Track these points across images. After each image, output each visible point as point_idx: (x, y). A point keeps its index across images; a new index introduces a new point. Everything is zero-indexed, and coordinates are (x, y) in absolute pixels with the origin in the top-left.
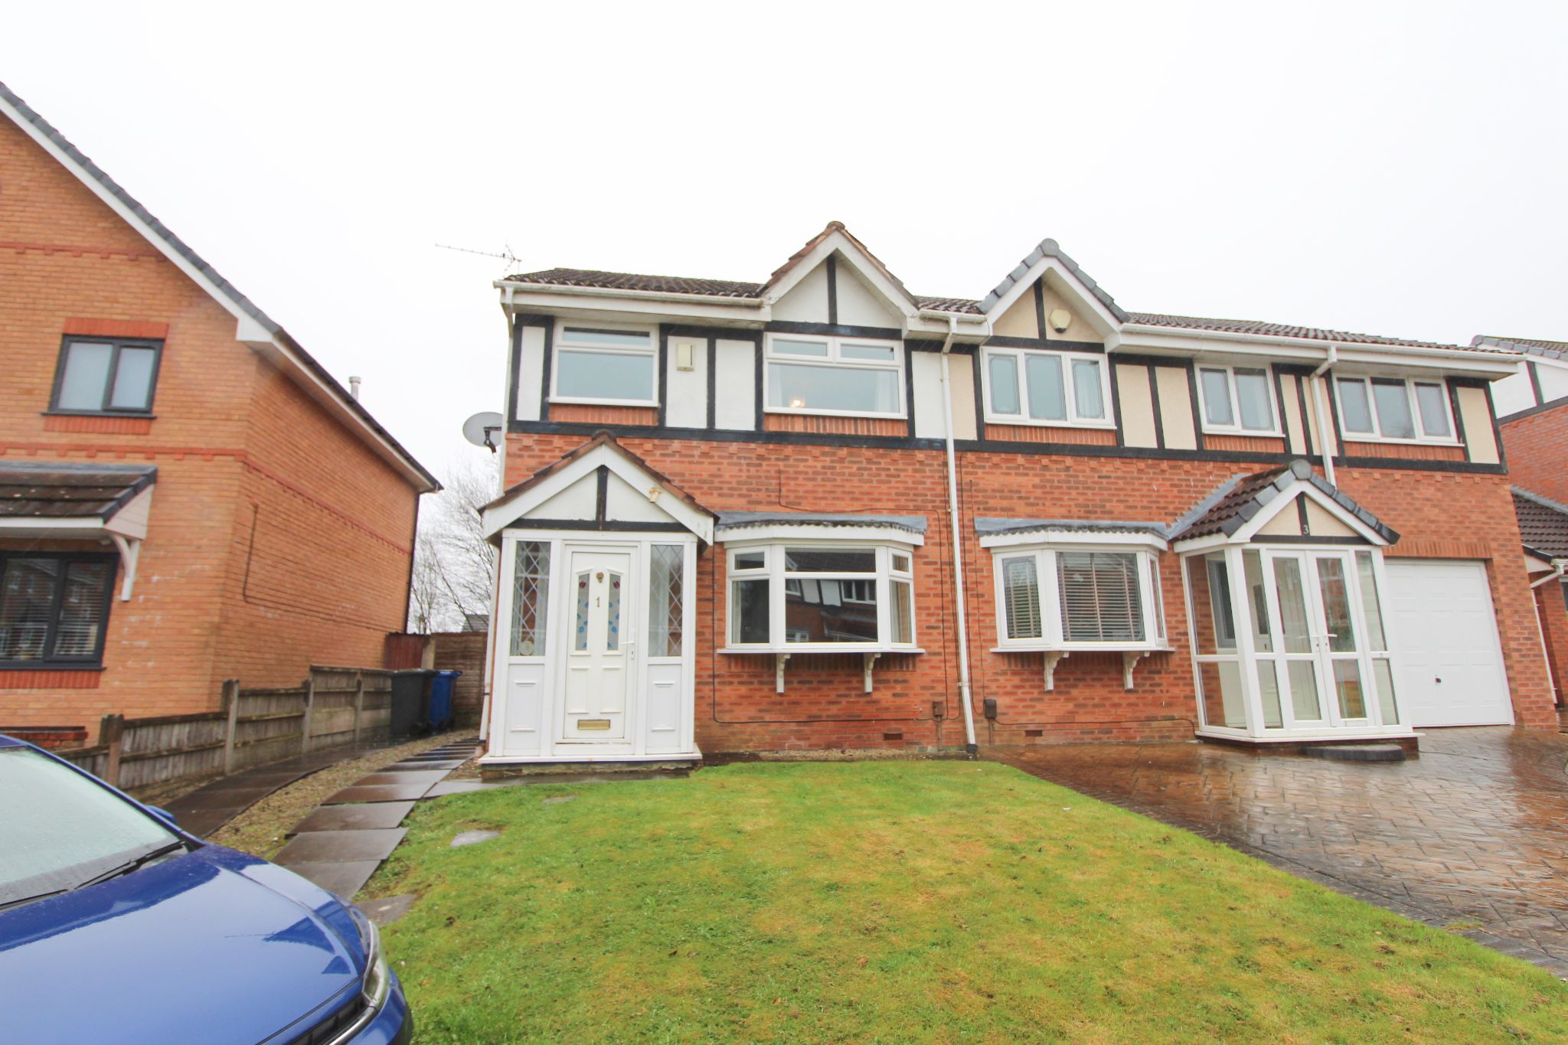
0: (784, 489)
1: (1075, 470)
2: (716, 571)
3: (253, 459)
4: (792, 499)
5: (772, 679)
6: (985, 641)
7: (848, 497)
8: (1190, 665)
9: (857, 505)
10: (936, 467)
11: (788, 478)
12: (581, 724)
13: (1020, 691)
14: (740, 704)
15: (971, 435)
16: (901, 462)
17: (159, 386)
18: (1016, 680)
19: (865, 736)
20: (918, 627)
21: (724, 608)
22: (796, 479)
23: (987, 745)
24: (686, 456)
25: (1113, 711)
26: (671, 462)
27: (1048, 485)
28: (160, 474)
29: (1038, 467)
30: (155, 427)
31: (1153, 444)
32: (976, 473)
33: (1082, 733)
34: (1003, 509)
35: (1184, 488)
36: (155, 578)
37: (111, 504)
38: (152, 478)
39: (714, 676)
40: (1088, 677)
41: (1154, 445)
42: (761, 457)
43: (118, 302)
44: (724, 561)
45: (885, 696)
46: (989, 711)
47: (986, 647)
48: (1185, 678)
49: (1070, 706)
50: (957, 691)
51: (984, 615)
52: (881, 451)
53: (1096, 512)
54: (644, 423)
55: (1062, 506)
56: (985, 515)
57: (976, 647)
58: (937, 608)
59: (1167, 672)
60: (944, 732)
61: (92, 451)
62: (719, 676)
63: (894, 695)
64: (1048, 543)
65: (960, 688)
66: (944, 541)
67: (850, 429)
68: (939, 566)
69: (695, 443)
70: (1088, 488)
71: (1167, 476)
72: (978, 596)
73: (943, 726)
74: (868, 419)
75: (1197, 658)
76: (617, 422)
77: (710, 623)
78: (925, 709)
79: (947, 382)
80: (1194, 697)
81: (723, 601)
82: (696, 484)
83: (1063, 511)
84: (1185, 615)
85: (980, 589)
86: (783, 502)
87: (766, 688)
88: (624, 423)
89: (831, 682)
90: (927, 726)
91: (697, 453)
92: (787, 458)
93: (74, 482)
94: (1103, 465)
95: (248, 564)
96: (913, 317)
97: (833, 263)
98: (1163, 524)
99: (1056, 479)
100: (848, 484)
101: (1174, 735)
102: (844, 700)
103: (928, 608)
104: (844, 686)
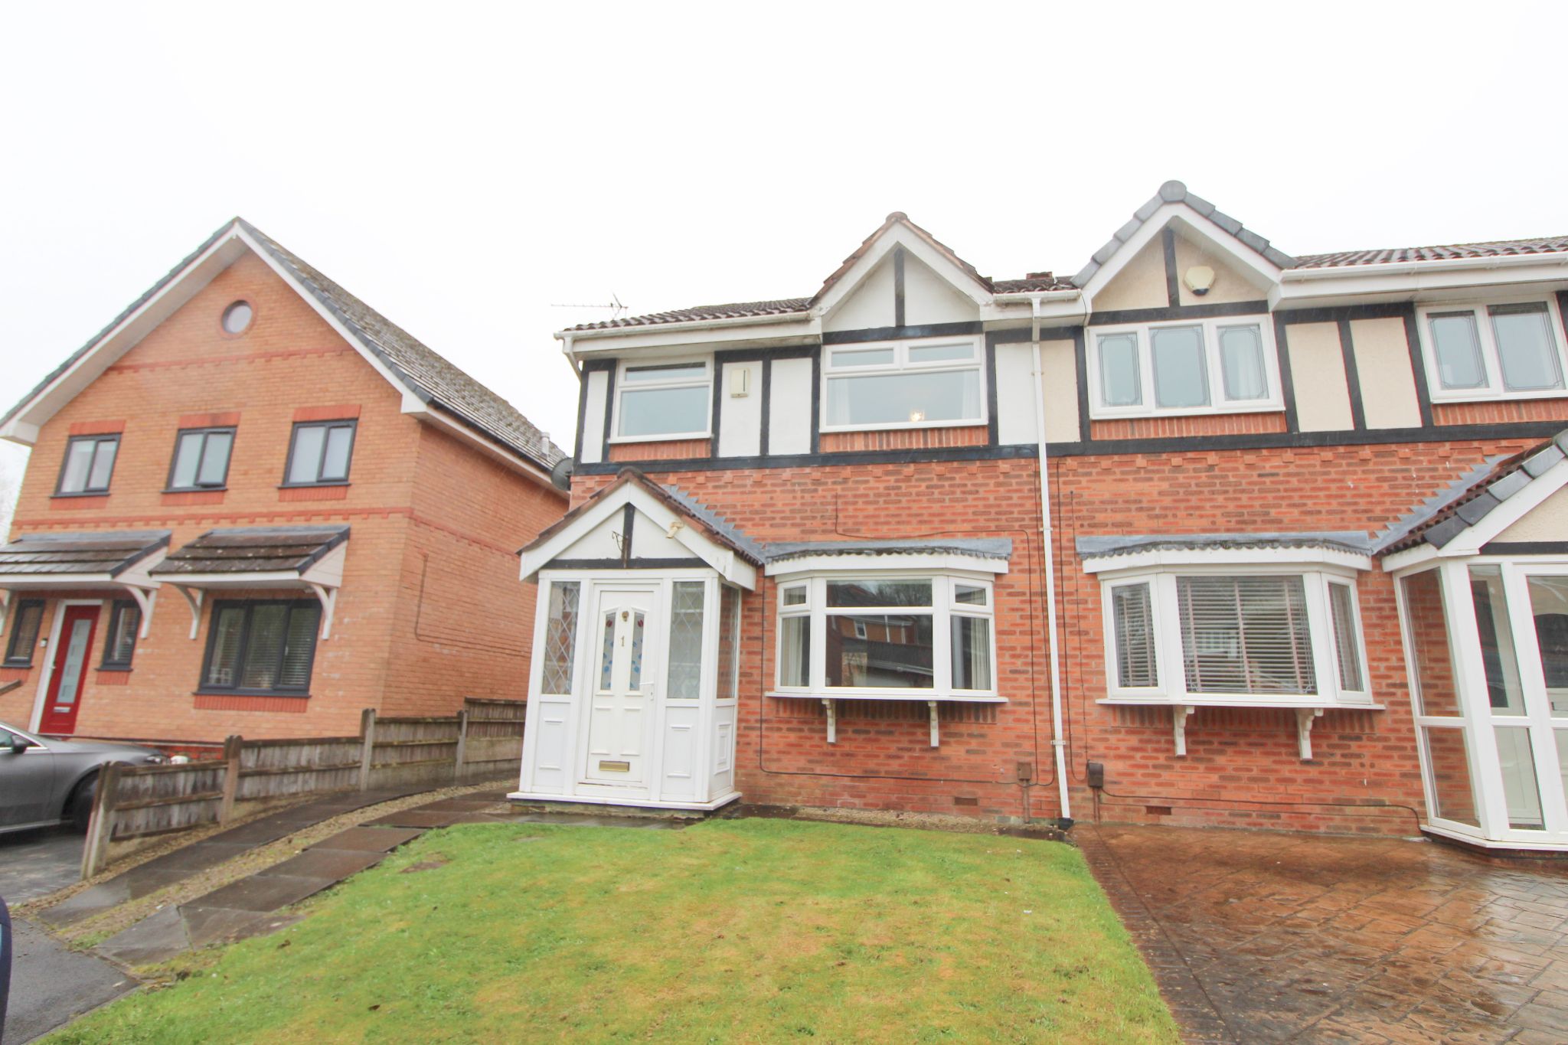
0: (840, 515)
1: (1223, 470)
2: (766, 607)
3: (420, 514)
4: (850, 525)
5: (822, 727)
6: (1088, 689)
7: (914, 520)
8: (1412, 730)
9: (925, 529)
10: (1025, 479)
11: (846, 503)
12: (604, 765)
13: (1138, 755)
14: (789, 753)
15: (1072, 435)
16: (980, 476)
17: (354, 457)
18: (1134, 741)
19: (931, 798)
20: (1000, 671)
21: (773, 647)
22: (855, 503)
23: (1091, 821)
24: (739, 486)
25: (1281, 788)
26: (724, 493)
27: (1181, 490)
28: (352, 531)
29: (1167, 468)
30: (350, 491)
31: (1347, 424)
32: (1079, 482)
33: (1230, 815)
34: (1114, 525)
35: (1400, 482)
36: (346, 620)
37: (306, 559)
38: (345, 535)
39: (761, 721)
40: (1242, 741)
41: (1349, 426)
42: (816, 482)
43: (327, 391)
44: (775, 597)
45: (956, 752)
46: (1095, 779)
47: (1091, 698)
48: (1404, 748)
49: (1214, 778)
50: (1051, 751)
51: (1088, 657)
52: (955, 464)
53: (1254, 522)
54: (698, 456)
55: (1201, 516)
56: (1092, 533)
57: (1076, 697)
58: (1025, 648)
59: (1370, 739)
60: (1032, 800)
61: (308, 515)
62: (766, 721)
63: (968, 751)
64: (1164, 566)
65: (1054, 747)
66: (1035, 567)
67: (918, 442)
68: (1027, 597)
69: (747, 472)
70: (1243, 491)
71: (1371, 466)
72: (1079, 633)
73: (1032, 793)
74: (940, 429)
75: (1422, 720)
76: (672, 457)
77: (758, 663)
78: (1007, 771)
79: (1038, 375)
80: (1418, 776)
81: (774, 639)
82: (748, 515)
83: (1205, 523)
84: (1402, 659)
85: (1083, 625)
86: (840, 529)
87: (817, 736)
88: (678, 457)
89: (891, 733)
90: (1009, 791)
91: (749, 482)
92: (845, 480)
93: (290, 542)
94: (1266, 459)
95: (419, 607)
96: (987, 305)
97: (900, 258)
98: (1364, 533)
99: (1193, 482)
100: (915, 506)
101: (1384, 827)
102: (906, 755)
103: (1013, 648)
104: (906, 738)
